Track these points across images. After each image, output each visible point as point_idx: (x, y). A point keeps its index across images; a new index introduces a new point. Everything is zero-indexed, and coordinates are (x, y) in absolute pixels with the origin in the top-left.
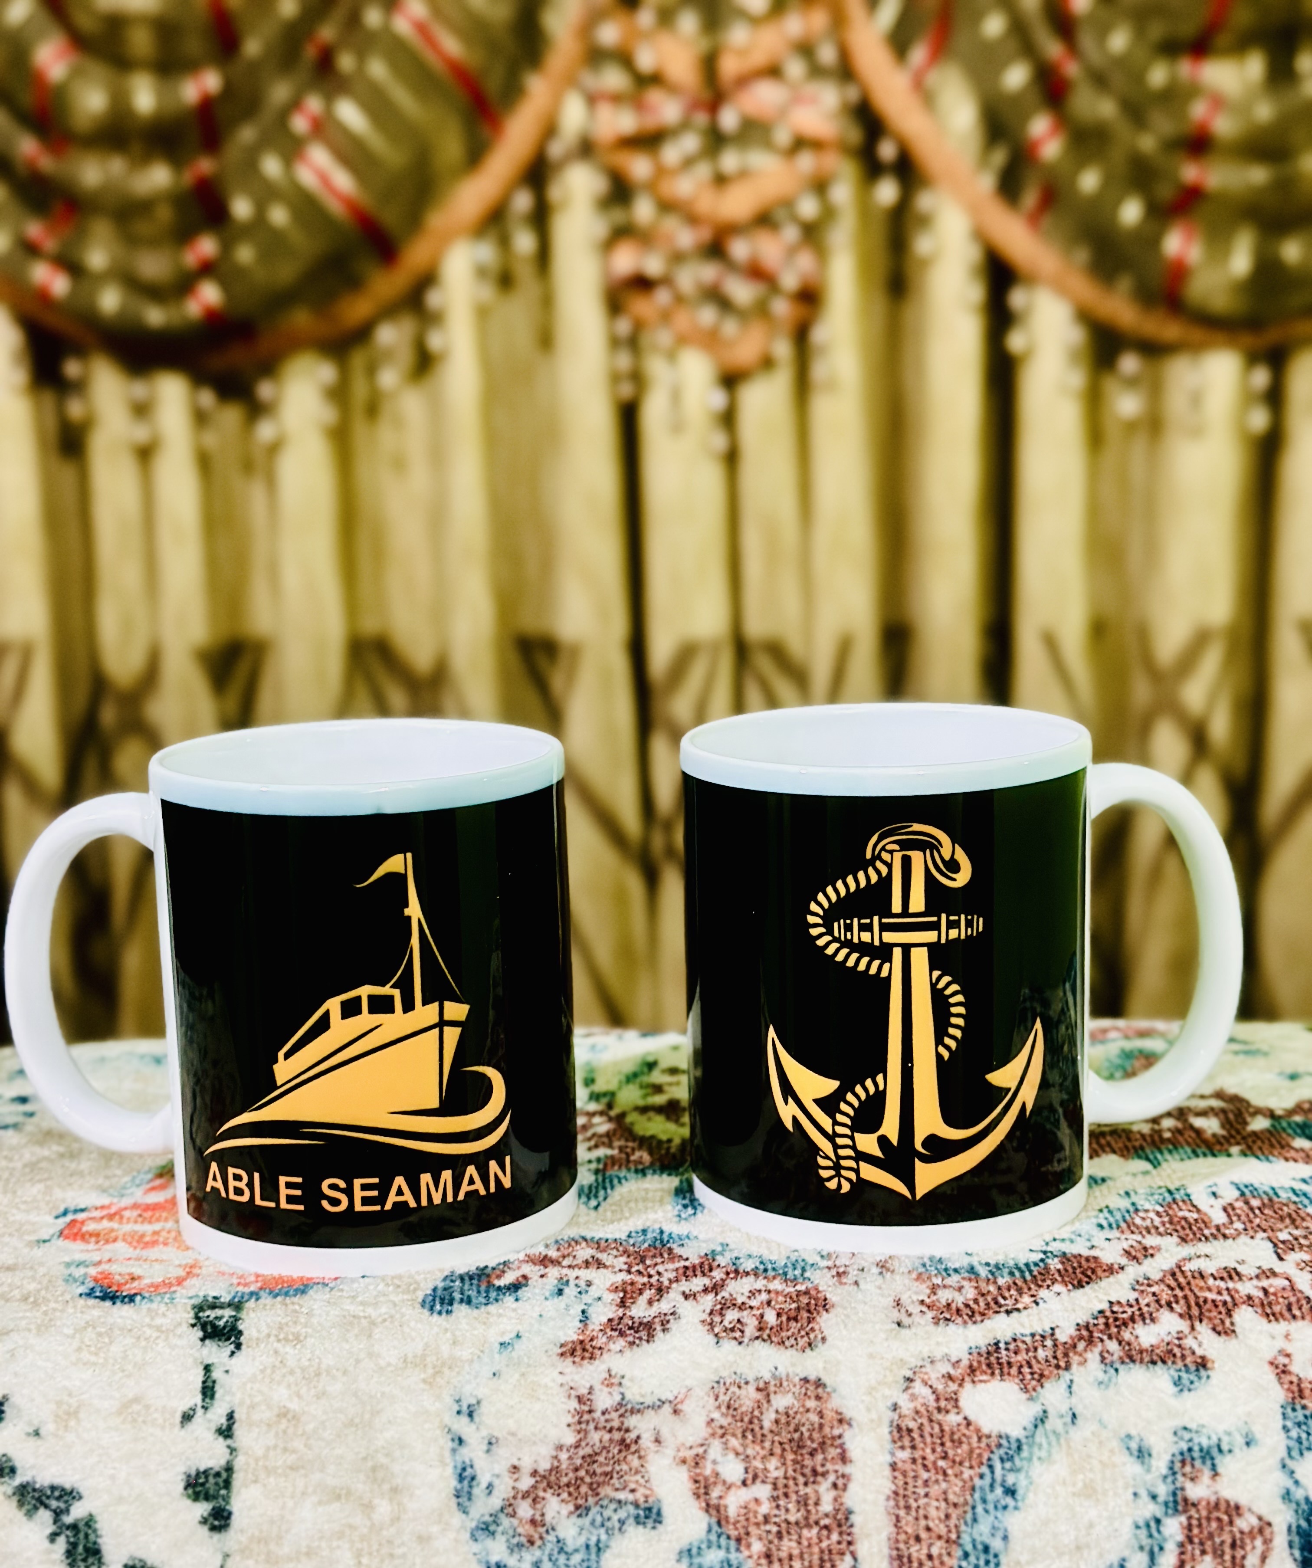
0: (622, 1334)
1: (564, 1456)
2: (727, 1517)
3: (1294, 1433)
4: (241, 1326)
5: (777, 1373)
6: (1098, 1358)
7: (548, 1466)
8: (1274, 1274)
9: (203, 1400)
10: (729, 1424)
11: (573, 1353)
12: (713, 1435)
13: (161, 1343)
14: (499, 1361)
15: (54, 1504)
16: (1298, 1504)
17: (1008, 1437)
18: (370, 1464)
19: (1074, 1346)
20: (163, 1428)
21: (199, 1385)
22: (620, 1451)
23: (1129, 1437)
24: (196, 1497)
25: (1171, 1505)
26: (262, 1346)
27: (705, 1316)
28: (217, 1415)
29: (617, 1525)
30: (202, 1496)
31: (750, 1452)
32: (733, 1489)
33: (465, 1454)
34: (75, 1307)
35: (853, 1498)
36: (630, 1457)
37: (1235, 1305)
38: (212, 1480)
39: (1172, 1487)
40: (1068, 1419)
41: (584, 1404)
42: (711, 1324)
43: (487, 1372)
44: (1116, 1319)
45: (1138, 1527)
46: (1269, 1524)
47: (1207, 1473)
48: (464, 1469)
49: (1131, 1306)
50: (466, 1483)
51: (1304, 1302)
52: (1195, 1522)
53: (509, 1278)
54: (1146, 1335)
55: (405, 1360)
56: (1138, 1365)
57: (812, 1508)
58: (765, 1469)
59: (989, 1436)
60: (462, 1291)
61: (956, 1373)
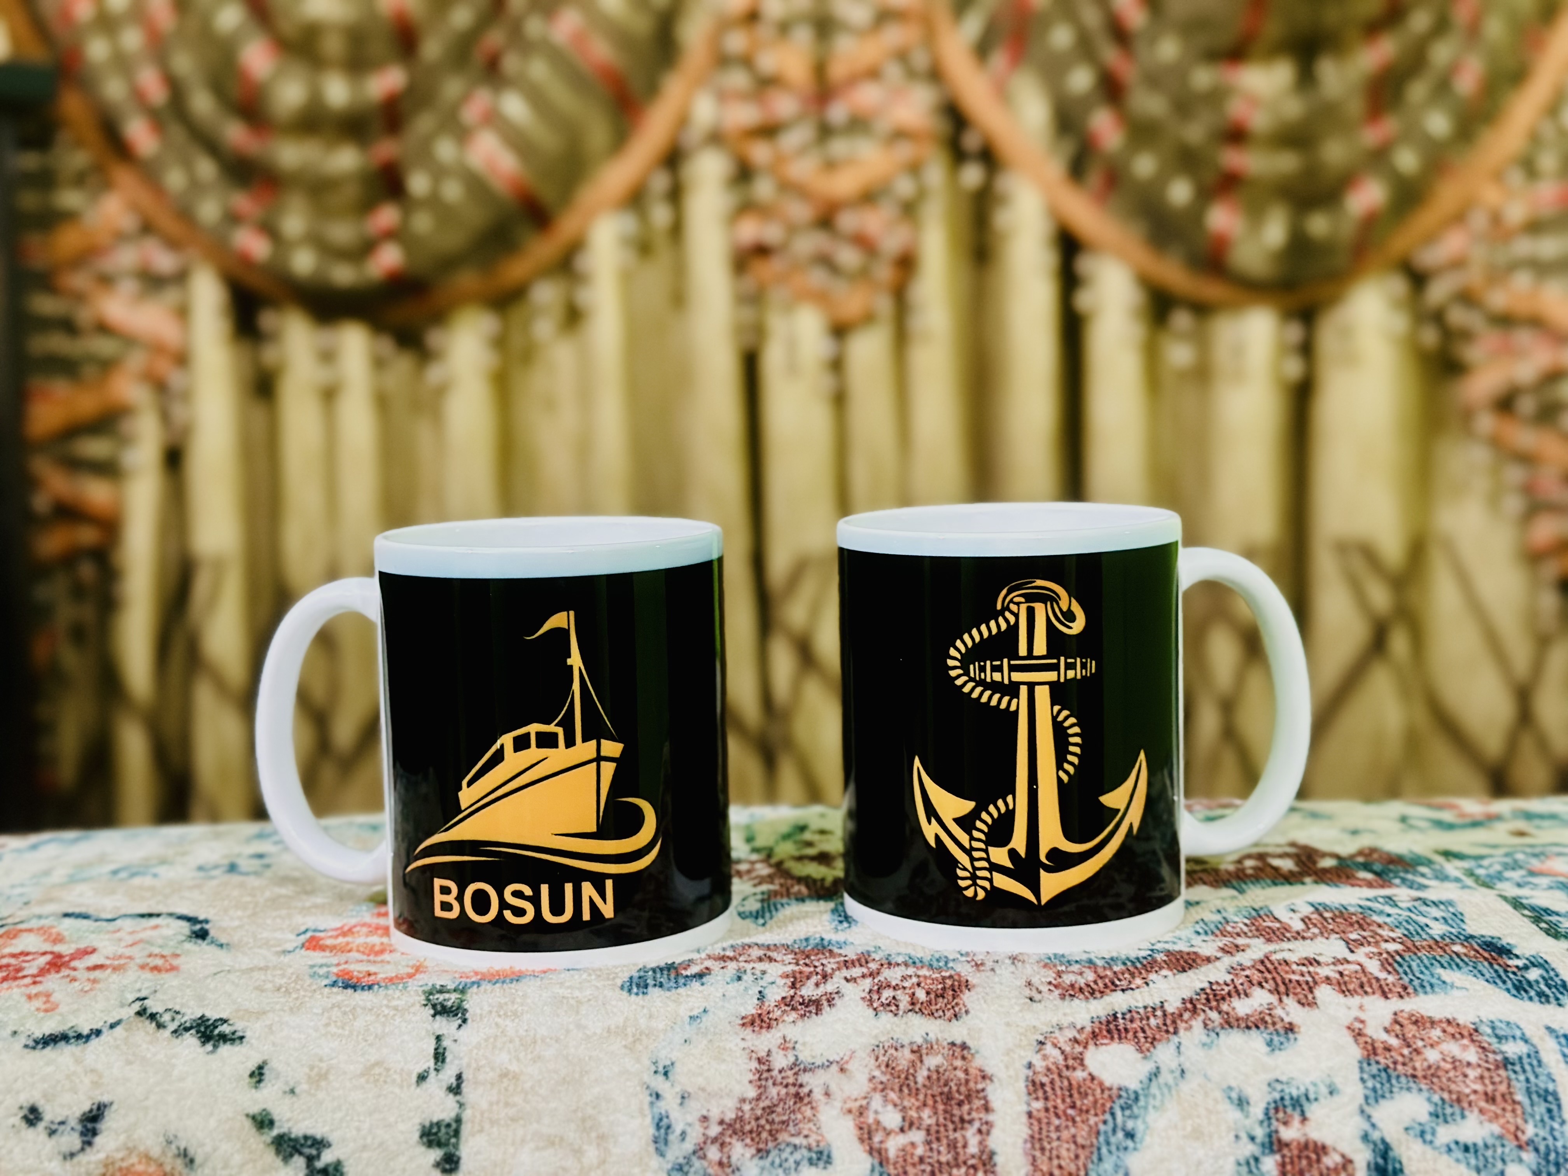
0: (794, 1009)
1: (747, 1107)
2: (887, 1159)
3: (1370, 1084)
4: (466, 1005)
5: (929, 1038)
6: (1202, 1025)
7: (733, 1116)
8: (1348, 962)
9: (436, 1064)
10: (888, 1080)
11: (752, 1023)
12: (875, 1089)
13: (398, 1020)
14: (690, 1031)
15: (307, 1151)
16: (1375, 1144)
17: (1127, 1090)
18: (580, 1115)
19: (1181, 1015)
20: (401, 1087)
21: (432, 1051)
22: (795, 1103)
23: (1230, 1088)
24: (430, 1144)
25: (1267, 1145)
26: (486, 1020)
27: (865, 994)
28: (448, 1075)
29: (793, 1166)
30: (435, 1143)
31: (906, 1103)
32: (893, 1135)
33: (662, 1106)
34: (322, 994)
35: (994, 1141)
36: (803, 1108)
37: (1316, 983)
38: (443, 1130)
39: (1267, 1130)
40: (1178, 1073)
41: (764, 1064)
42: (871, 1001)
43: (678, 1039)
44: (1215, 995)
45: (1239, 1164)
46: (1350, 1161)
47: (1297, 1118)
48: (661, 1120)
49: (1228, 985)
50: (663, 1131)
51: (1374, 981)
52: (1287, 1160)
53: (694, 970)
54: (1242, 1007)
55: (609, 1030)
56: (1236, 1030)
57: (960, 1150)
58: (920, 1118)
59: (1110, 1089)
60: (655, 979)
61: (1081, 1037)
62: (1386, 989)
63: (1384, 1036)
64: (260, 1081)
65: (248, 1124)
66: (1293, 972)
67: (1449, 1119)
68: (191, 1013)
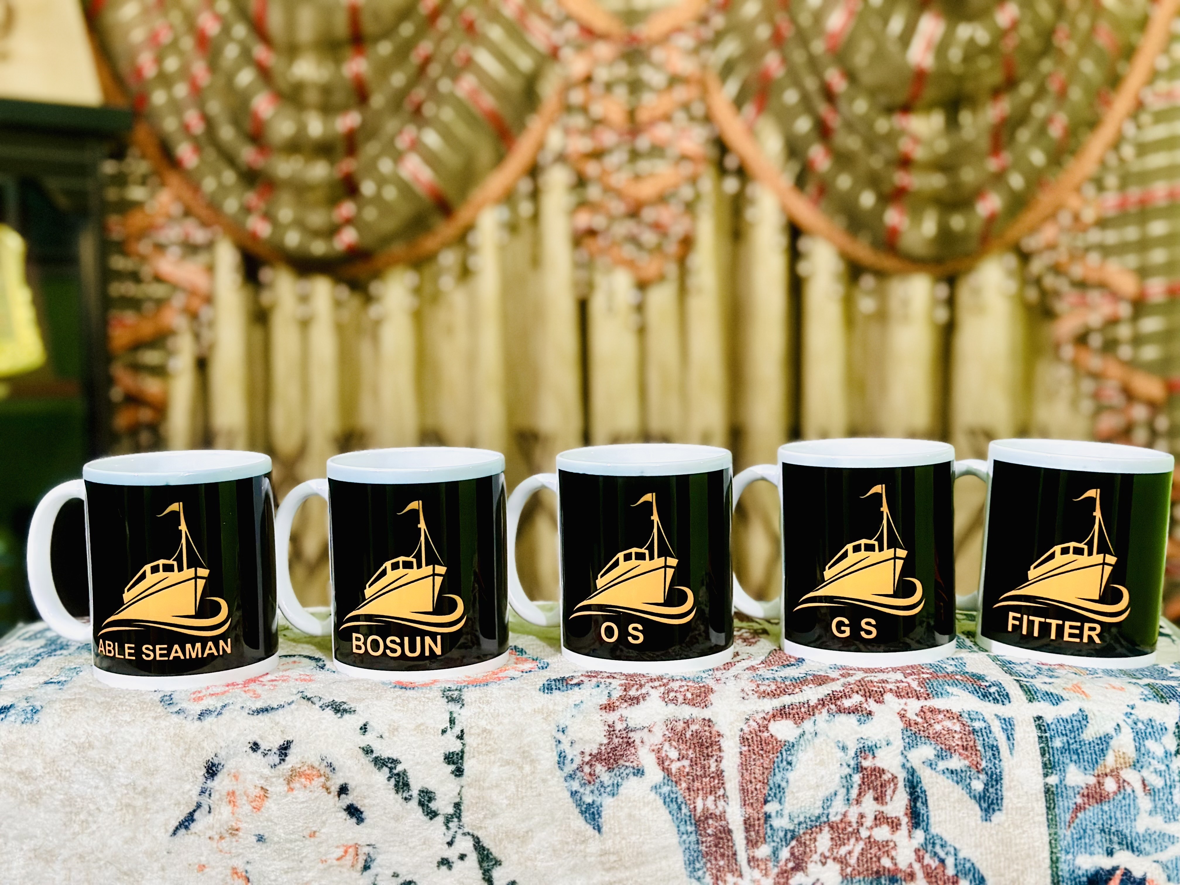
0: (626, 701)
1: (603, 748)
2: (671, 773)
3: (907, 740)
4: (463, 697)
5: (692, 716)
6: (827, 711)
7: (597, 752)
9: (450, 725)
10: (672, 736)
11: (606, 708)
12: (665, 740)
13: (430, 704)
14: (574, 711)
15: (389, 765)
16: (908, 769)
17: (788, 742)
18: (522, 750)
19: (817, 707)
20: (434, 736)
21: (448, 719)
22: (627, 746)
23: (839, 742)
24: (449, 763)
25: (856, 769)
26: (473, 705)
27: (661, 695)
28: (457, 730)
29: (626, 776)
30: (451, 762)
31: (681, 747)
32: (674, 762)
33: (562, 747)
34: (390, 691)
35: (724, 765)
36: (631, 749)
37: (885, 692)
38: (455, 756)
39: (856, 762)
40: (814, 735)
41: (611, 727)
42: (664, 698)
43: (569, 715)
44: (835, 697)
45: (842, 778)
46: (896, 777)
47: (871, 756)
48: (561, 753)
49: (841, 692)
50: (562, 758)
51: (914, 692)
52: (865, 776)
53: (575, 681)
54: (847, 703)
55: (535, 711)
56: (843, 714)
57: (706, 769)
58: (687, 754)
59: (781, 741)
60: (556, 686)
61: (767, 717)
62: (919, 695)
63: (915, 718)
64: (365, 732)
65: (361, 751)
66: (874, 686)
67: (944, 758)
68: (327, 699)
